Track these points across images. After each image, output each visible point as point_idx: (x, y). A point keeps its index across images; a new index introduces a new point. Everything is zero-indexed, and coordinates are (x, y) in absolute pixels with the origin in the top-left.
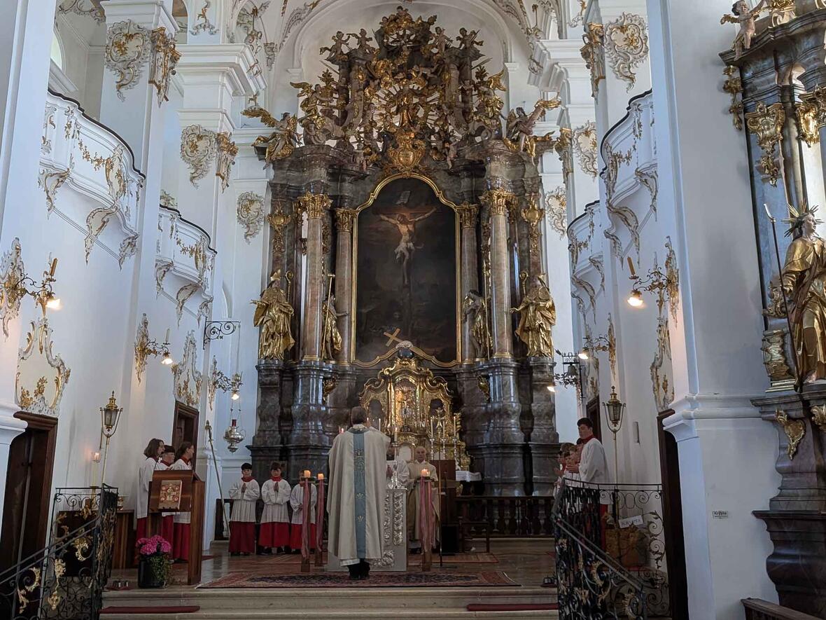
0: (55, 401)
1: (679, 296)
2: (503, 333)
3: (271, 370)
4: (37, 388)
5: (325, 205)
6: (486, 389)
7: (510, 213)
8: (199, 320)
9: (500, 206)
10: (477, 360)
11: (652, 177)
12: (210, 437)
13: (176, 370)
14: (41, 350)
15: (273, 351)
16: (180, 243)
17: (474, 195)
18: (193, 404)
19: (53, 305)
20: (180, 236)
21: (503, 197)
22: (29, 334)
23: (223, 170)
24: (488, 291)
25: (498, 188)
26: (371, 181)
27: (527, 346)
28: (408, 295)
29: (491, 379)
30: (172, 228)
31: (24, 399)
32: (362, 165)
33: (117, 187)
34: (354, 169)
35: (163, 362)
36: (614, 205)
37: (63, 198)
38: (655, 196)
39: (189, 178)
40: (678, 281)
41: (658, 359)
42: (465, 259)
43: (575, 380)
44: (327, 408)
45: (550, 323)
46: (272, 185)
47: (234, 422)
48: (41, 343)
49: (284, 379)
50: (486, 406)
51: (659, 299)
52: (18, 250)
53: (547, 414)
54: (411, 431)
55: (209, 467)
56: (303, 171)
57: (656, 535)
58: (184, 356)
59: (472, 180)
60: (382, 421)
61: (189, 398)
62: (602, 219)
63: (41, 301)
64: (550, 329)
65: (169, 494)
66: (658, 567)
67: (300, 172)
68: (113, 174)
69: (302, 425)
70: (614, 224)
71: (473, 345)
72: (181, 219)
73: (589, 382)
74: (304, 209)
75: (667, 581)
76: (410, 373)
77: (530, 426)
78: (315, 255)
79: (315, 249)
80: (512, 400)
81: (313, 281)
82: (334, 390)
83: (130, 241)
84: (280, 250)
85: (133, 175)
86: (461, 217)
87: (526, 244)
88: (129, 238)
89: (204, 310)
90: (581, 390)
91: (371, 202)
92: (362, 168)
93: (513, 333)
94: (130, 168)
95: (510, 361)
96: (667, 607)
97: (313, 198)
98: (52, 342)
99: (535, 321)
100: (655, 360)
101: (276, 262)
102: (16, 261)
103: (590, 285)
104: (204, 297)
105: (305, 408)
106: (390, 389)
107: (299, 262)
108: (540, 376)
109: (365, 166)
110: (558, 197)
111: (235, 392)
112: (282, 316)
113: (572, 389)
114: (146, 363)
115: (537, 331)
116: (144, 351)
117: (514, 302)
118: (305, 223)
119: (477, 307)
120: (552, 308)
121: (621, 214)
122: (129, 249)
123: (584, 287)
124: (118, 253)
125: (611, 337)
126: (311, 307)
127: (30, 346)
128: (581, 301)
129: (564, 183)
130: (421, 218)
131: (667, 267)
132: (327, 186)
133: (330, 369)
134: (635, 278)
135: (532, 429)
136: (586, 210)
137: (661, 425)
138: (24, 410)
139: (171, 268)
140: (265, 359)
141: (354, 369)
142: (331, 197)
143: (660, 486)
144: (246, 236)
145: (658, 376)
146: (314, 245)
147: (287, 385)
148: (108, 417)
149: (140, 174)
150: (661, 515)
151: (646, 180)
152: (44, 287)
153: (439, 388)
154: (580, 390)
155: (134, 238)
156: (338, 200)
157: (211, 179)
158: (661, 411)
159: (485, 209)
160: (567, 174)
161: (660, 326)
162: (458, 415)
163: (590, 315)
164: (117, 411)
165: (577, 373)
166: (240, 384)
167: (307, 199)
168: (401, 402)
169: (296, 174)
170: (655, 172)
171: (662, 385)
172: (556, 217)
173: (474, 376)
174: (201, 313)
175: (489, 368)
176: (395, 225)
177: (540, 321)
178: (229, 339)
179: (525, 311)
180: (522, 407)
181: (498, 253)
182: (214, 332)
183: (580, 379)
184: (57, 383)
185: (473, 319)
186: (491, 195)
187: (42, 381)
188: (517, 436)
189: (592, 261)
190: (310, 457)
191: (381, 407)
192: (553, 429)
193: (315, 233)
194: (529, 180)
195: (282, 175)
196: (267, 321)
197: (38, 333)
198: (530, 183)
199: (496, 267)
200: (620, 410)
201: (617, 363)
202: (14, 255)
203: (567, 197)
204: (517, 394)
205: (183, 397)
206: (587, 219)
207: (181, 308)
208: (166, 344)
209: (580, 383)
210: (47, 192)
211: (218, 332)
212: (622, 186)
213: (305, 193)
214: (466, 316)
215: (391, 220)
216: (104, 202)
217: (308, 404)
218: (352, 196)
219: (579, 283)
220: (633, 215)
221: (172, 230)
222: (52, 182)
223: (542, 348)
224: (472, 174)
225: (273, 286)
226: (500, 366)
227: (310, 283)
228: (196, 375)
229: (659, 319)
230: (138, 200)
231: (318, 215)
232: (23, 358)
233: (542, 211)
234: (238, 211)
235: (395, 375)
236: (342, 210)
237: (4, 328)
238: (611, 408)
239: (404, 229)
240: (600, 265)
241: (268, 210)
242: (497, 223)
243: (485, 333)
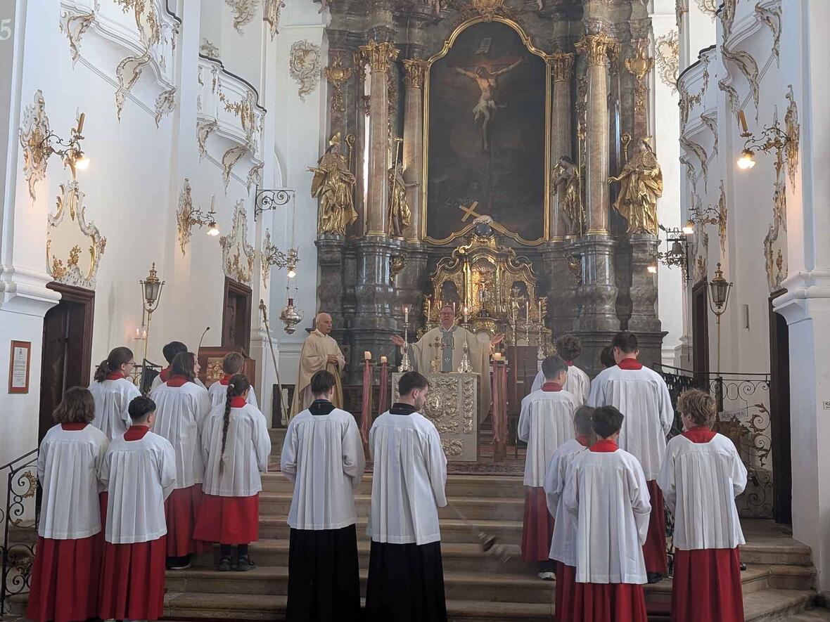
0: (91, 272)
1: (799, 156)
2: (599, 206)
3: (331, 246)
4: (70, 258)
5: (391, 55)
6: (577, 271)
7: (611, 63)
8: (248, 188)
9: (600, 54)
10: (568, 237)
11: (776, 14)
12: (265, 317)
13: (223, 241)
14: (73, 216)
15: (333, 225)
16: (224, 100)
17: (569, 42)
18: (245, 281)
19: (81, 165)
20: (224, 91)
21: (604, 44)
22: (59, 198)
23: (272, 13)
24: (583, 158)
25: (598, 33)
26: (446, 26)
27: (627, 221)
28: (488, 162)
29: (583, 259)
30: (214, 81)
31: (56, 269)
32: (434, 6)
33: (149, 32)
34: (426, 11)
35: (209, 233)
36: (730, 49)
37: (88, 45)
38: (778, 37)
39: (232, 24)
40: (798, 139)
41: (773, 231)
42: (556, 120)
43: (681, 259)
44: (395, 290)
45: (656, 195)
46: (329, 32)
47: (291, 302)
48: (72, 209)
49: (346, 256)
50: (576, 290)
51: (777, 161)
52: (41, 104)
53: (648, 299)
54: (490, 316)
55: (264, 350)
56: (365, 15)
57: (762, 430)
58: (234, 227)
59: (567, 23)
60: (457, 306)
61: (240, 274)
62: (717, 67)
63: (70, 162)
64: (655, 202)
65: (217, 372)
66: (762, 464)
67: (361, 15)
68: (143, 18)
69: (366, 307)
70: (731, 73)
71: (563, 220)
72: (224, 71)
73: (697, 261)
74: (367, 60)
75: (772, 481)
76: (489, 252)
77: (628, 313)
78: (379, 115)
79: (380, 108)
80: (607, 283)
81: (378, 146)
82: (403, 270)
83: (167, 95)
84: (339, 110)
85: (167, 19)
86: (552, 69)
87: (630, 101)
88: (166, 93)
89: (254, 177)
90: (687, 270)
91: (445, 52)
92: (434, 10)
93: (611, 207)
94: (164, 10)
95: (606, 239)
96: (770, 508)
97: (376, 47)
98: (84, 208)
99: (637, 191)
100: (769, 234)
101: (334, 124)
102: (40, 117)
103: (702, 149)
104: (253, 161)
105: (371, 288)
106: (466, 269)
107: (361, 124)
108: (641, 255)
109: (438, 8)
110: (671, 44)
111: (291, 269)
112: (344, 186)
113: (677, 270)
114: (190, 234)
115: (640, 203)
116: (187, 220)
117: (614, 169)
118: (368, 77)
119: (569, 176)
120: (659, 176)
121: (737, 60)
122: (166, 105)
123: (695, 150)
124: (154, 109)
125: (722, 209)
126: (376, 175)
127: (60, 211)
128: (691, 168)
129: (677, 25)
130: (505, 70)
131: (786, 122)
132: (394, 33)
133: (398, 246)
134: (747, 135)
135: (630, 316)
136: (699, 57)
137: (771, 307)
138: (57, 281)
139: (215, 128)
140: (325, 234)
141: (426, 247)
142: (397, 46)
143: (769, 376)
144: (300, 94)
145: (772, 252)
146: (379, 104)
147: (351, 263)
148: (149, 290)
149: (175, 17)
150: (768, 407)
151: (768, 17)
152: (71, 145)
153: (522, 269)
154: (685, 271)
155: (171, 93)
156: (406, 50)
157: (257, 24)
158: (773, 291)
159: (582, 59)
160: (682, 13)
161: (776, 192)
162: (544, 299)
163: (700, 184)
164: (159, 284)
165: (684, 252)
166: (296, 260)
167: (370, 48)
168: (479, 284)
169: (358, 18)
170: (780, 8)
171: (776, 261)
172: (668, 68)
173: (564, 256)
174: (251, 181)
175: (581, 246)
176: (474, 80)
177: (644, 191)
178: (284, 210)
179: (627, 180)
180: (619, 292)
181: (596, 112)
182: (266, 202)
183: (687, 258)
184: (92, 253)
185: (565, 190)
186: (589, 41)
187: (75, 250)
188: (611, 322)
189: (704, 118)
190: (377, 342)
191: (456, 288)
192: (655, 315)
193: (379, 89)
194: (636, 22)
195: (341, 20)
196: (326, 191)
197: (68, 197)
198: (637, 25)
199: (591, 129)
200: (725, 289)
201: (727, 239)
202: (37, 109)
203: (679, 43)
204: (614, 275)
205: (233, 273)
206: (700, 69)
207: (228, 173)
208: (212, 213)
209: (686, 263)
210: (71, 38)
211: (271, 202)
212: (740, 26)
213: (368, 42)
214: (555, 187)
215: (468, 73)
216: (133, 50)
217: (373, 284)
218: (423, 44)
219: (688, 144)
220: (753, 61)
221: (214, 84)
222: (75, 27)
223: (645, 224)
224: (567, 16)
225: (332, 151)
226: (594, 244)
227: (374, 147)
228: (248, 250)
229: (776, 184)
230: (174, 48)
231: (383, 68)
232: (53, 224)
233: (650, 61)
234: (291, 63)
235: (472, 254)
236: (411, 62)
237: (30, 190)
238: (716, 287)
239: (484, 84)
240: (712, 123)
241: (324, 62)
242: (596, 76)
243: (577, 205)
